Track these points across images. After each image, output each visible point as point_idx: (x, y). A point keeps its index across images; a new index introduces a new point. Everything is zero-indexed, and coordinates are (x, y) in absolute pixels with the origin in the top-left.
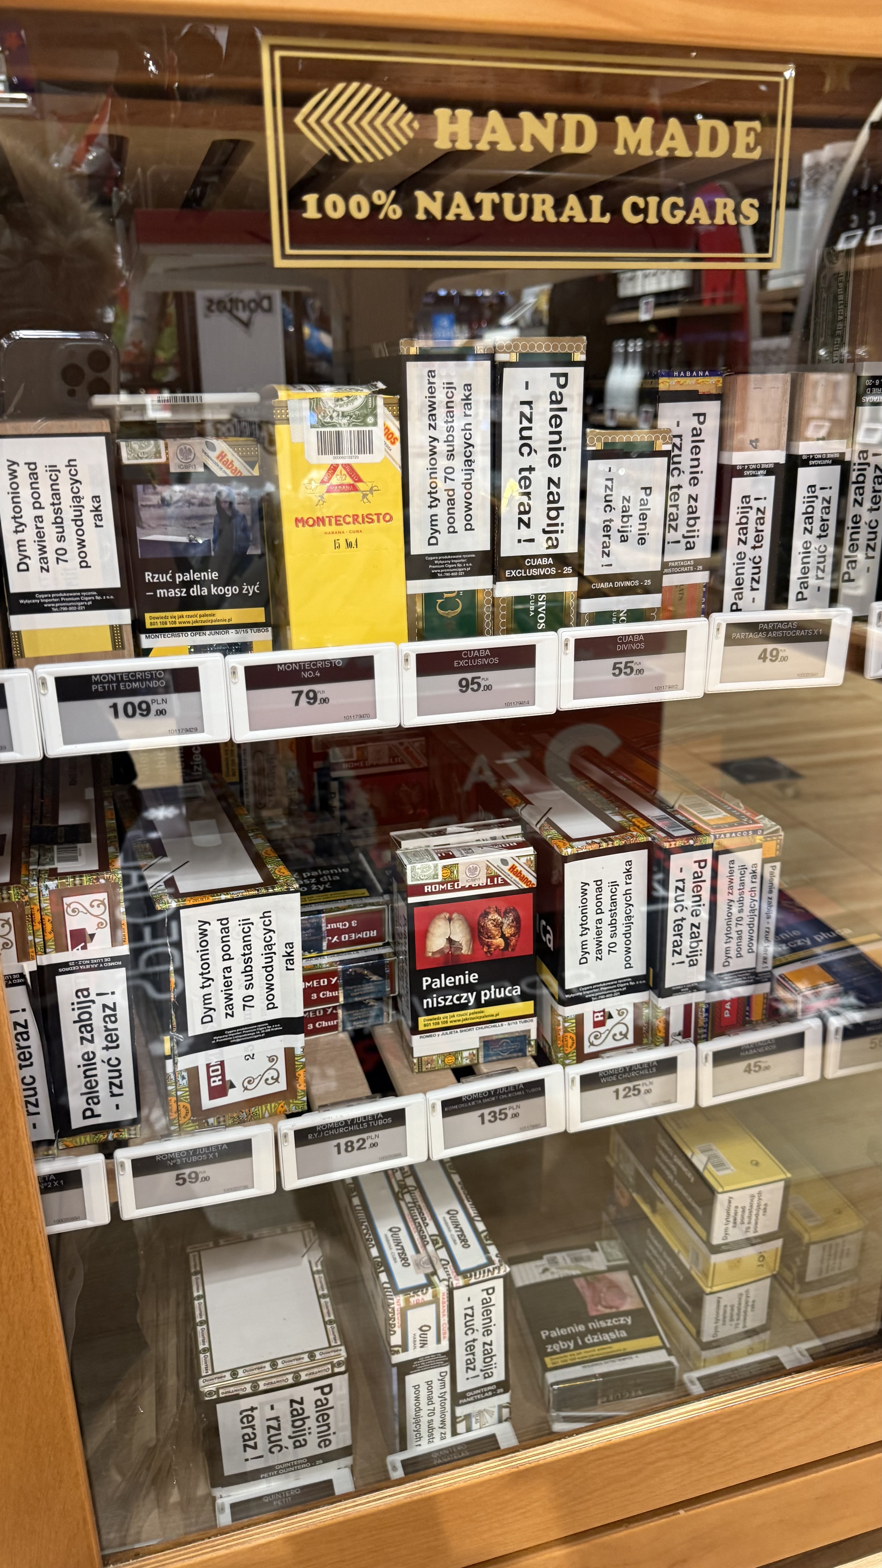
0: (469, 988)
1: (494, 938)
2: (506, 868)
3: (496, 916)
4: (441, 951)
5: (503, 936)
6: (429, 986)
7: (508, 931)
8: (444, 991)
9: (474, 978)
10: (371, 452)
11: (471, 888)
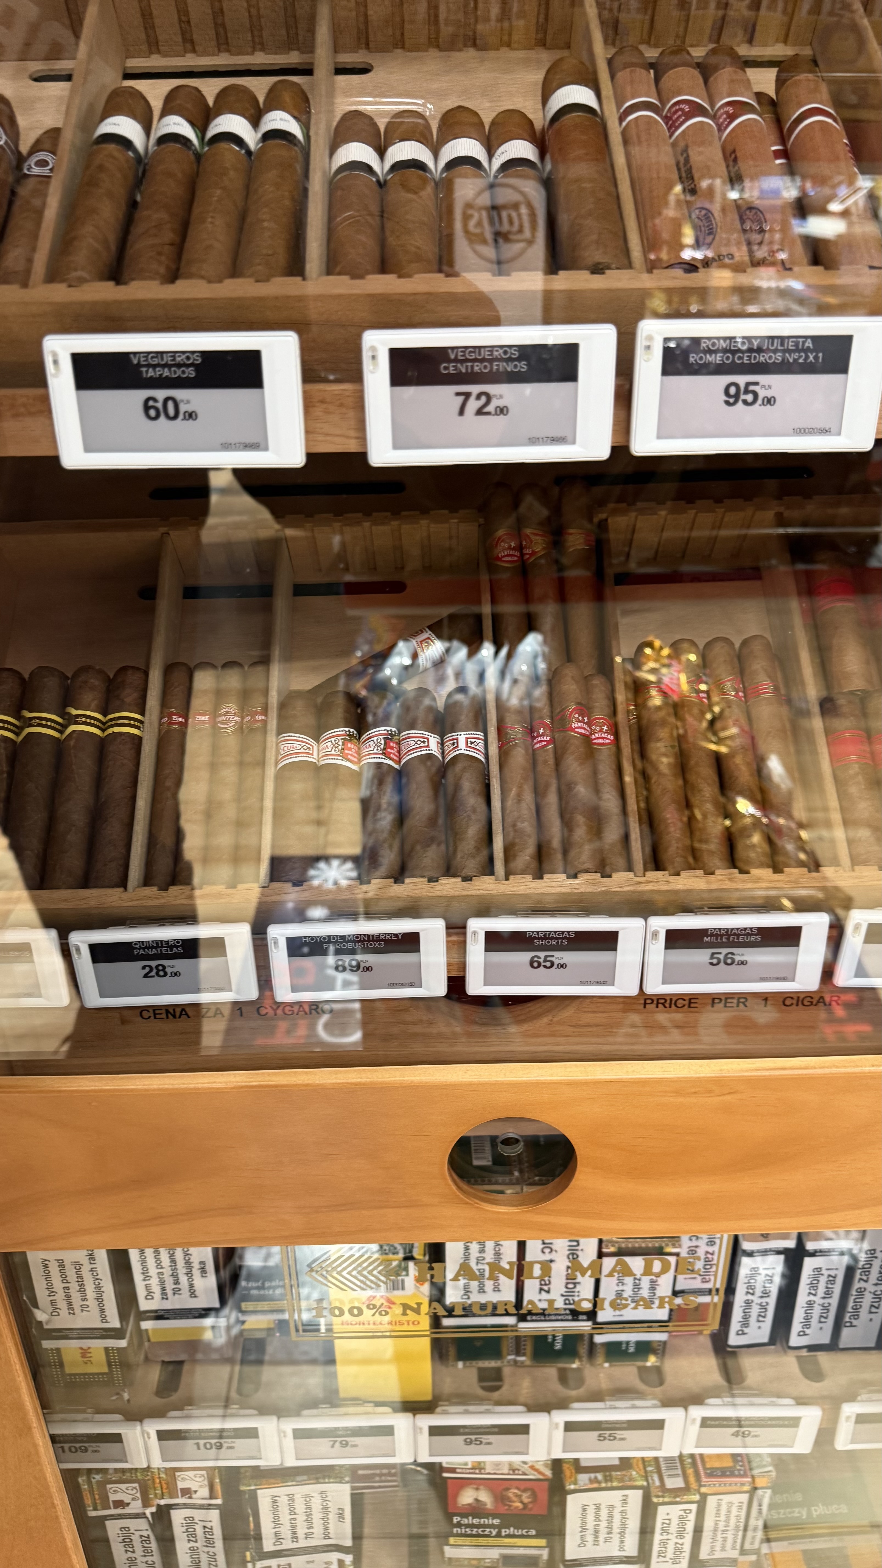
0: (493, 1526)
1: (514, 1502)
2: (526, 1466)
3: (516, 1491)
4: (469, 1505)
5: (522, 1502)
6: (458, 1522)
7: (526, 1500)
8: (472, 1526)
9: (496, 1522)
10: (403, 1288)
11: (495, 1474)
